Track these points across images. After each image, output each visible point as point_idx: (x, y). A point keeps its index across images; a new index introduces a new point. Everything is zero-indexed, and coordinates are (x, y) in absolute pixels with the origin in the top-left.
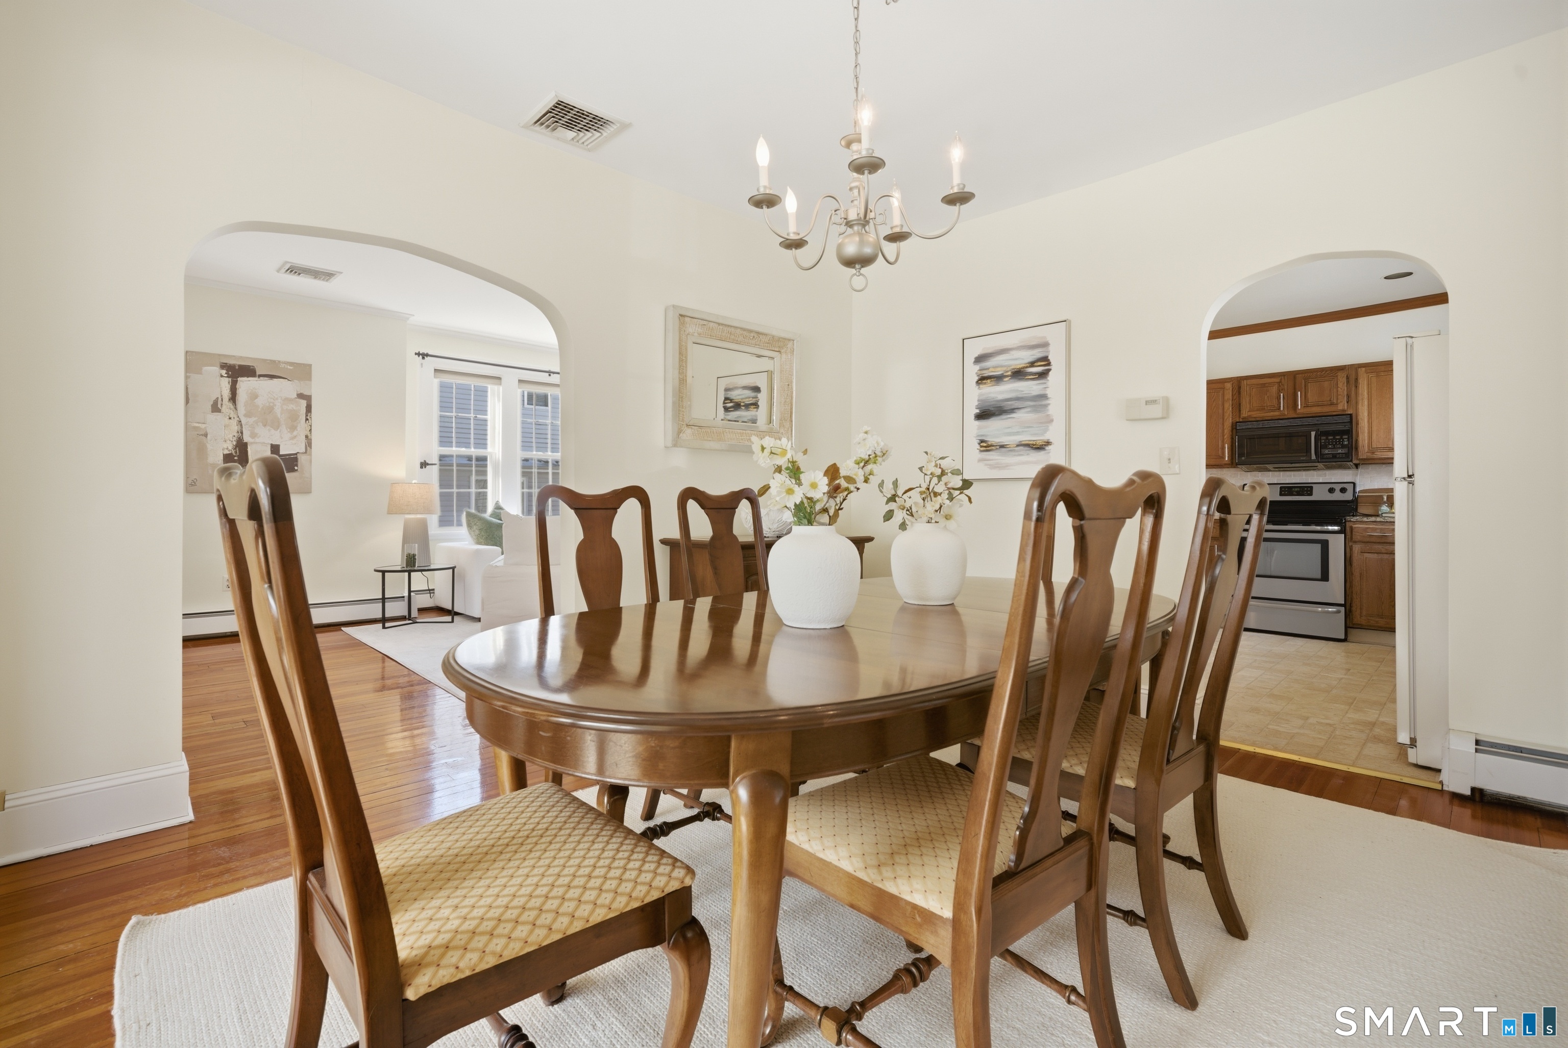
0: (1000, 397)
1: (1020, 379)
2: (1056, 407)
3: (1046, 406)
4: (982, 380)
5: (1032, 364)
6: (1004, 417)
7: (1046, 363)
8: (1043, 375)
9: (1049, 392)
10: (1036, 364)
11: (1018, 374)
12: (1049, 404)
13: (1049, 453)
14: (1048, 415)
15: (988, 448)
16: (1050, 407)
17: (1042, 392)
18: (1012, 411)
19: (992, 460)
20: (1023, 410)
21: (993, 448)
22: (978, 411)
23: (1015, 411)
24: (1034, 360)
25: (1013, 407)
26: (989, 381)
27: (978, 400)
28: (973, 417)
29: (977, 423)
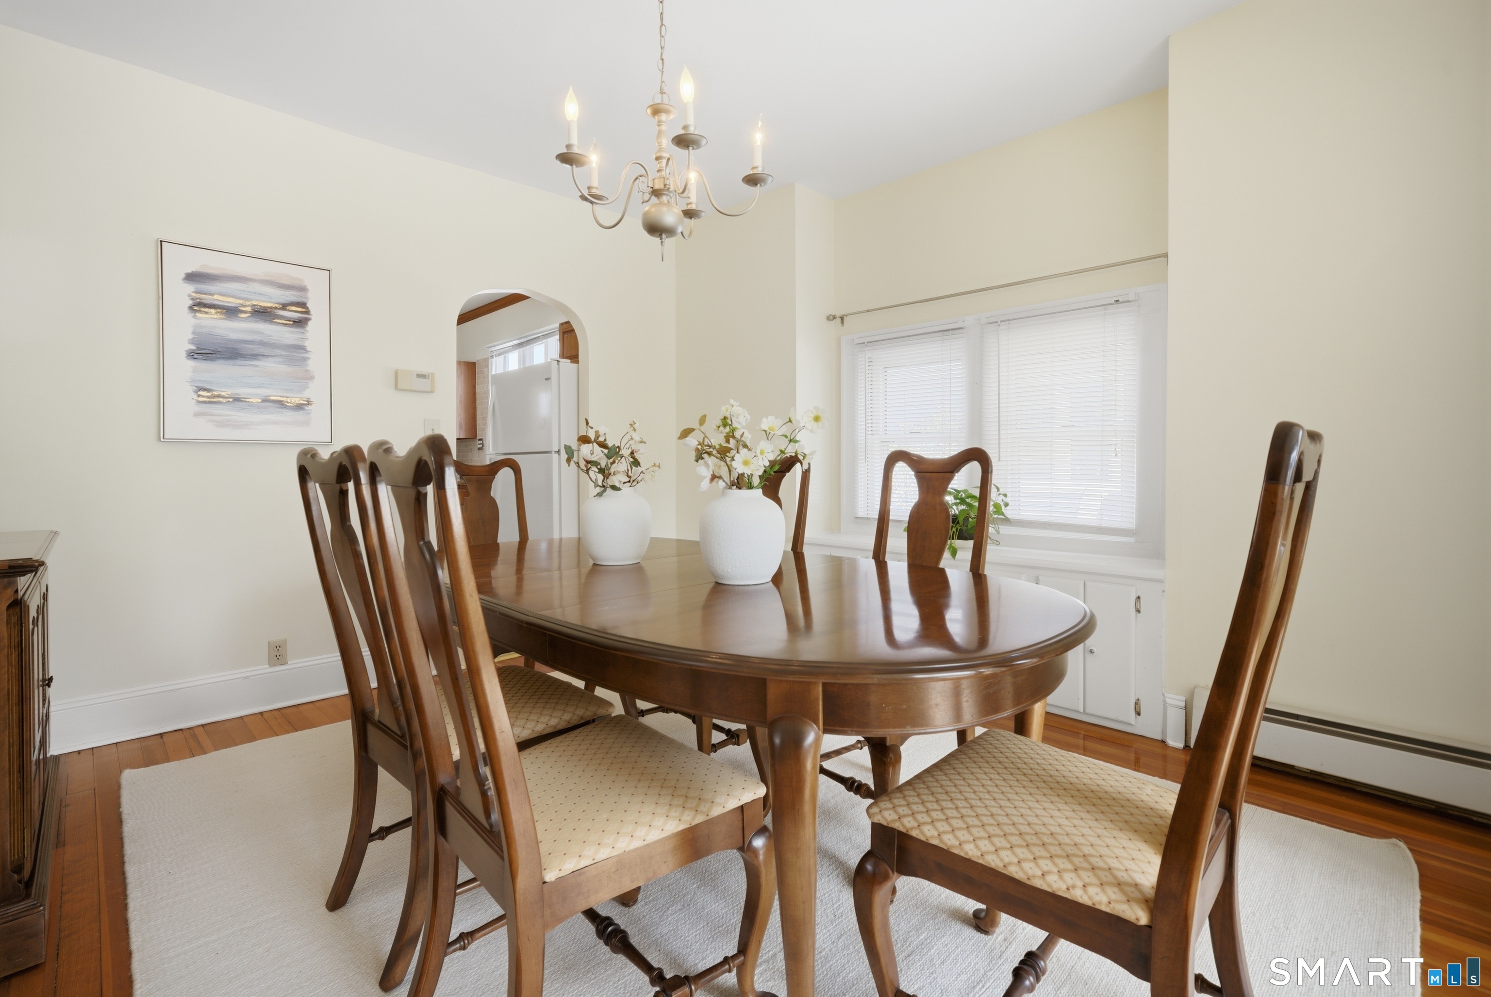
0: (234, 336)
1: (265, 321)
2: (317, 362)
3: (305, 359)
4: (198, 306)
5: (284, 307)
6: (239, 362)
7: (304, 310)
8: (300, 323)
9: (308, 344)
10: (288, 308)
11: (262, 313)
12: (308, 358)
13: (309, 413)
14: (307, 371)
15: (213, 400)
16: (309, 362)
17: (299, 343)
18: (255, 356)
19: (221, 415)
20: (270, 359)
21: (221, 399)
22: (193, 347)
23: (259, 357)
24: (287, 302)
25: (255, 352)
26: (213, 311)
27: (194, 333)
28: (184, 355)
29: (192, 363)
